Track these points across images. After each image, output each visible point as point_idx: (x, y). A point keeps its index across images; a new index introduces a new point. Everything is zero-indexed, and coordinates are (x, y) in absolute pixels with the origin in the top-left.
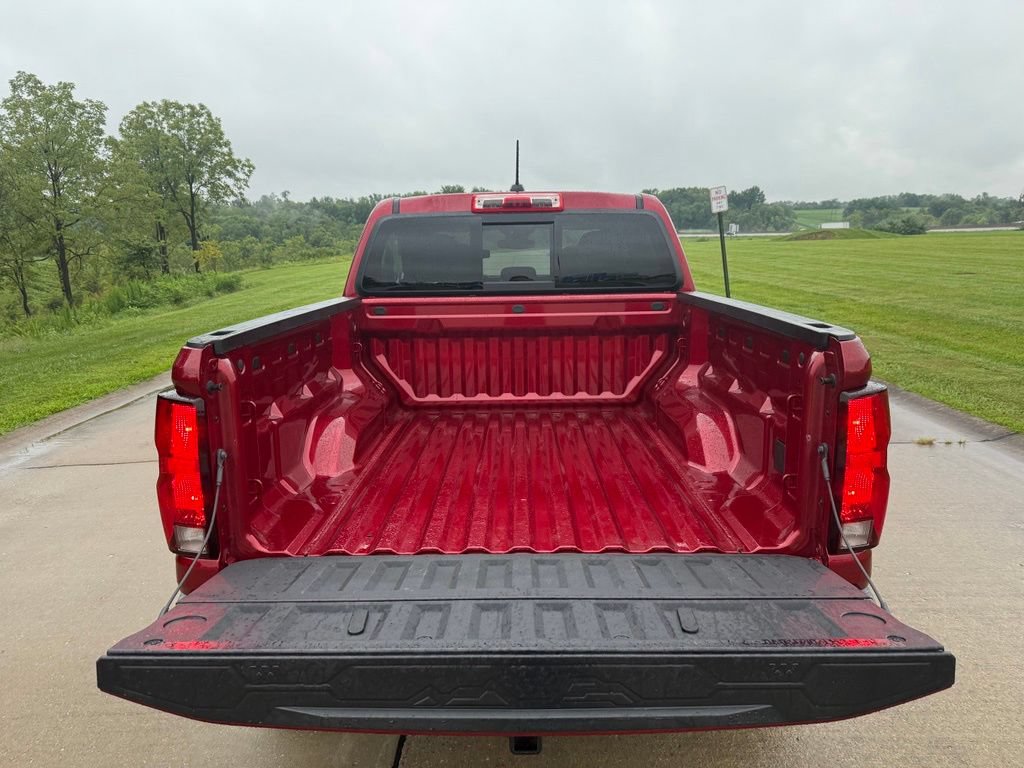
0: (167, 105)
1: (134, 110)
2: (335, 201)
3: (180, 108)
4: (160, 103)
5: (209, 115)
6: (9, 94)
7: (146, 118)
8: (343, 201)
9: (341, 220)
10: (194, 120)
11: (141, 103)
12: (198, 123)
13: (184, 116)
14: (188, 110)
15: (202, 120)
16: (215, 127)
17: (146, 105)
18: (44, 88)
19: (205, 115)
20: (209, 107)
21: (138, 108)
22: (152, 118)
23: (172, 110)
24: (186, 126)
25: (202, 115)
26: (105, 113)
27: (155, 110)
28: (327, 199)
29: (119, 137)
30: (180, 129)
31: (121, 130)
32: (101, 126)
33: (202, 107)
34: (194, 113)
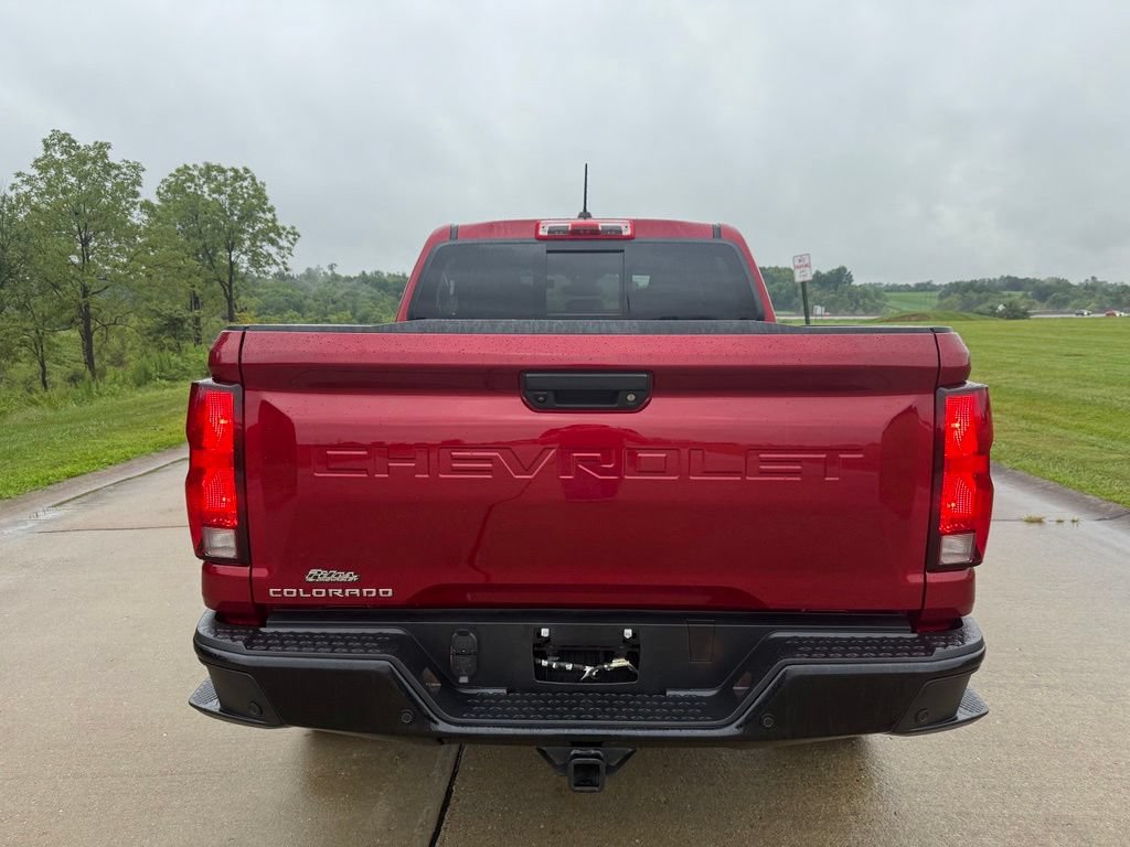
0: (209, 168)
1: (174, 172)
2: (386, 275)
3: (222, 171)
4: (201, 165)
5: (253, 179)
6: (40, 153)
7: (184, 182)
8: (394, 275)
9: (391, 295)
10: (237, 185)
11: (181, 166)
12: (241, 187)
13: (226, 180)
14: (230, 174)
15: (245, 184)
16: (259, 193)
17: (186, 167)
18: (79, 148)
19: (249, 179)
20: (254, 171)
21: (178, 171)
22: (192, 181)
23: (214, 173)
24: (229, 190)
25: (246, 179)
26: (142, 174)
27: (196, 173)
28: (377, 273)
29: (156, 201)
30: (221, 193)
31: (158, 193)
32: (138, 189)
33: (246, 171)
34: (237, 177)
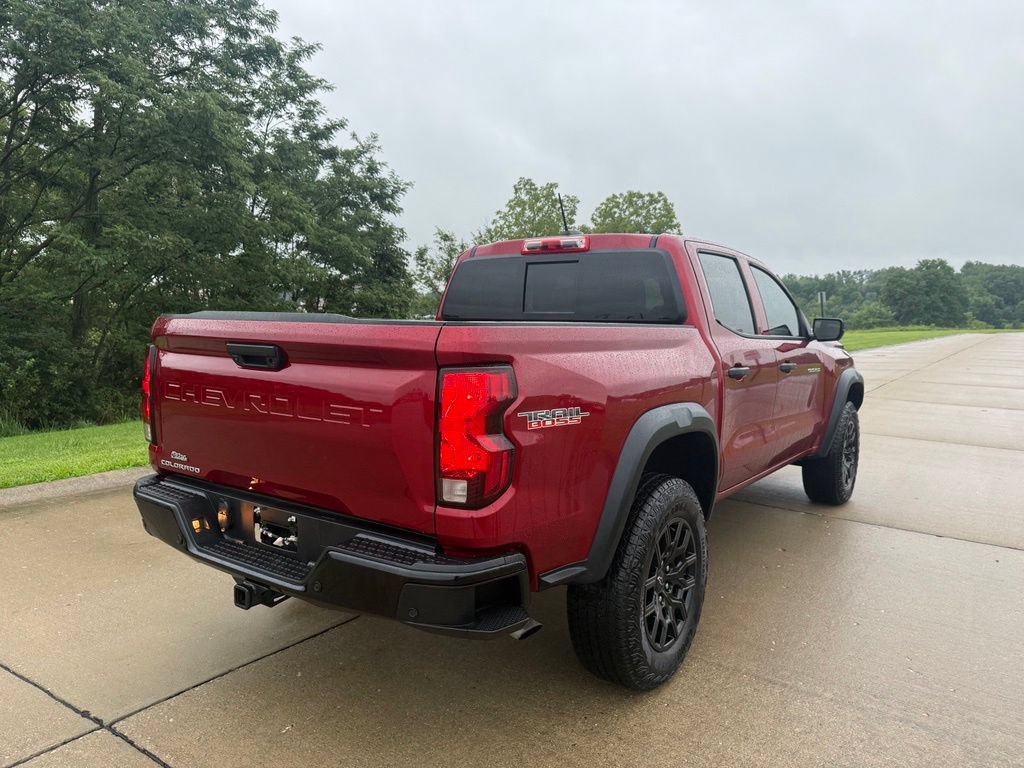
0: (631, 195)
1: (605, 201)
2: (798, 277)
3: (641, 196)
4: (625, 194)
5: (665, 201)
6: (512, 196)
7: (613, 207)
8: (807, 278)
9: (801, 296)
10: (651, 207)
11: (610, 195)
12: (655, 209)
13: (644, 204)
14: (647, 198)
15: (659, 206)
16: (669, 212)
17: (614, 196)
18: (536, 189)
19: (662, 202)
20: (667, 194)
21: (608, 200)
22: (618, 207)
23: (635, 199)
24: (644, 212)
25: (659, 201)
26: (577, 205)
27: (621, 200)
28: (790, 276)
29: (591, 226)
30: (638, 215)
31: (593, 219)
32: (574, 217)
33: (660, 194)
34: (653, 200)
